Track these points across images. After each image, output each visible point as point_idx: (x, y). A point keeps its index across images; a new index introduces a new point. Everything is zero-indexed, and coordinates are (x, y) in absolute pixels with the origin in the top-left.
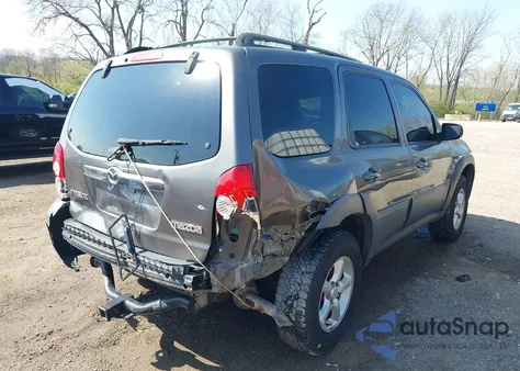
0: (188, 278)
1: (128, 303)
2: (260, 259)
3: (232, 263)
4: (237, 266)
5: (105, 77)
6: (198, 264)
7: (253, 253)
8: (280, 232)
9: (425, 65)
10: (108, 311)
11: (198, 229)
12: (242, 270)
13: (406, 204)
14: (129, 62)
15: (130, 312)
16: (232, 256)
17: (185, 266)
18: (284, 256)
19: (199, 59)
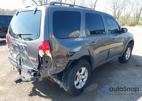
0: (32, 73)
1: (22, 78)
2: (56, 68)
3: (47, 69)
4: (48, 70)
5: (17, 15)
6: (36, 69)
7: (53, 67)
8: (61, 60)
9: (130, 11)
10: (16, 81)
11: (35, 59)
12: (50, 71)
13: (107, 52)
14: (22, 11)
15: (23, 81)
16: (46, 67)
17: (32, 70)
18: (63, 67)
19: (37, 10)
